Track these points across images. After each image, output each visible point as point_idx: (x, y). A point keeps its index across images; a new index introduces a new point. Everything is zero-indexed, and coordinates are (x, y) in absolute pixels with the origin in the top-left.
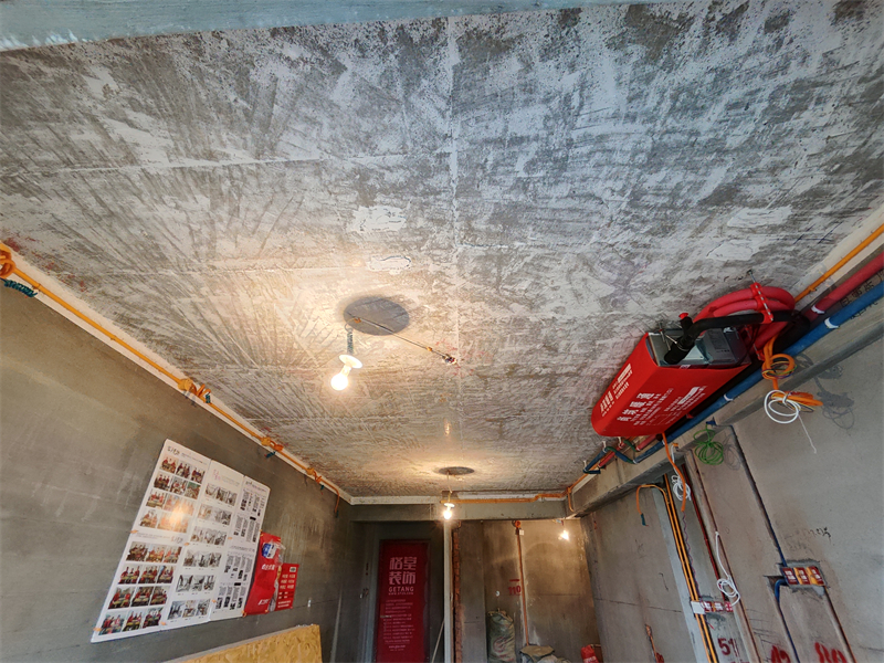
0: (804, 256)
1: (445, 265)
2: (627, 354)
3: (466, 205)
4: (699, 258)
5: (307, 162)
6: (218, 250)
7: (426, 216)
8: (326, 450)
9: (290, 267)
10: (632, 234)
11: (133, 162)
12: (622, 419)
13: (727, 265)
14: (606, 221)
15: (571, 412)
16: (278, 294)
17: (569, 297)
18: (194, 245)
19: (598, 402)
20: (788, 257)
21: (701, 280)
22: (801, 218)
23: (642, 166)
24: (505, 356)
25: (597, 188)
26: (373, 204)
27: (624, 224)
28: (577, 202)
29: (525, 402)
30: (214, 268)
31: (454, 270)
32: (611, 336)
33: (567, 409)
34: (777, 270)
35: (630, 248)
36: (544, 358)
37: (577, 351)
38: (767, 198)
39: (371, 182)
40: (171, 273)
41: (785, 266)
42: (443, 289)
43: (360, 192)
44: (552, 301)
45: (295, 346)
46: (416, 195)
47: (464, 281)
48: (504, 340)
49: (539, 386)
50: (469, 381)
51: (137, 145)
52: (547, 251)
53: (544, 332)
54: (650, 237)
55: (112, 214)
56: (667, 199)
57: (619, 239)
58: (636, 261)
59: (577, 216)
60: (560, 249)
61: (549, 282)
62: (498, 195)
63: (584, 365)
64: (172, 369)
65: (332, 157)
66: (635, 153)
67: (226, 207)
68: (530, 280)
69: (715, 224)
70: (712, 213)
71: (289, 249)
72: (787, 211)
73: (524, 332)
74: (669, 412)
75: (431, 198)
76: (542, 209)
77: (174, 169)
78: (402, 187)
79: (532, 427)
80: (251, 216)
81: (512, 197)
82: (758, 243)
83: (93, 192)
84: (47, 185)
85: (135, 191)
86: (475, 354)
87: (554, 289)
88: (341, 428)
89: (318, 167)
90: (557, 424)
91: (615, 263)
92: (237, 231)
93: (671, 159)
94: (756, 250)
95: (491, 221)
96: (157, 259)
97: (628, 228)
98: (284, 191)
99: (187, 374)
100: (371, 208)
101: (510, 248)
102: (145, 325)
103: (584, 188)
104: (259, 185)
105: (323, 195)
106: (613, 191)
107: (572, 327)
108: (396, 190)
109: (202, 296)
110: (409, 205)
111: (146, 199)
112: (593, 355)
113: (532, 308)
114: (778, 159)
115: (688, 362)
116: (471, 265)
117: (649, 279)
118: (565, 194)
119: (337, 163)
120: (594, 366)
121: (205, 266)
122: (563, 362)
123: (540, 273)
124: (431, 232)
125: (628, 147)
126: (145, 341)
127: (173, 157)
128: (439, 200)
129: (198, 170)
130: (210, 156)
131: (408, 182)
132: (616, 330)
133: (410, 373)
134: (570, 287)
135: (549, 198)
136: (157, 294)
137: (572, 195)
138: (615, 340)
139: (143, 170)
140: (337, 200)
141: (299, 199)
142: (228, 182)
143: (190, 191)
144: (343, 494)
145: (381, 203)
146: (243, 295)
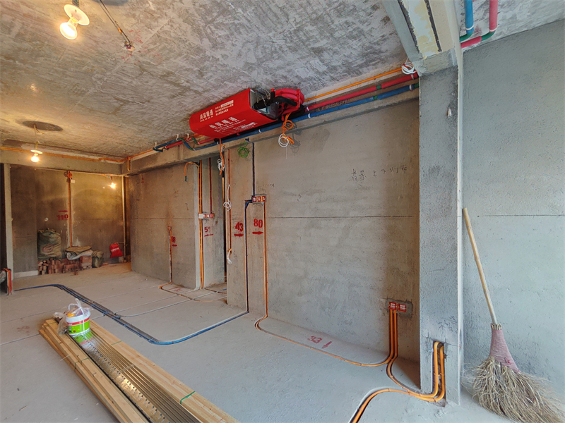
0: (315, 86)
4: (292, 68)
10: (284, 43)
14: (281, 30)
17: (235, 53)
19: (199, 113)
20: (312, 84)
22: (325, 73)
23: (311, 20)
24: (171, 65)
25: (292, 14)
27: (285, 36)
28: (280, 13)
29: (155, 97)
32: (234, 82)
33: (176, 110)
34: (306, 87)
35: (278, 48)
36: (192, 77)
37: (212, 82)
38: (325, 60)
41: (309, 87)
44: (226, 50)
49: (174, 91)
50: (129, 67)
53: (207, 63)
54: (287, 49)
56: (305, 39)
57: (278, 41)
58: (274, 55)
59: (275, 19)
60: (254, 28)
63: (208, 91)
66: (315, 12)
68: (227, 32)
69: (307, 59)
70: (311, 54)
72: (325, 68)
74: (234, 130)
79: (144, 113)
82: (311, 74)
87: (233, 45)
90: (161, 116)
91: (267, 50)
93: (320, 25)
94: (308, 76)
97: (285, 39)
103: (288, 10)
106: (295, 20)
107: (222, 68)
112: (216, 87)
113: (213, 47)
114: (339, 50)
115: (260, 111)
117: (271, 65)
118: (280, 6)
120: (213, 93)
122: (200, 84)
123: (235, 33)
125: (315, 8)
134: (241, 48)
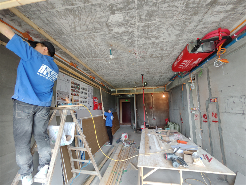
0: (235, 19)
1: (134, 29)
2: (182, 49)
3: (139, 12)
4: (205, 21)
5: (97, 4)
6: (76, 30)
7: (129, 16)
8: (105, 78)
9: (94, 33)
10: (186, 16)
11: (54, 8)
12: (179, 67)
13: (213, 22)
14: (178, 13)
15: (167, 66)
16: (91, 40)
17: (167, 35)
18: (70, 29)
19: (174, 63)
20: (231, 19)
21: (205, 27)
22: (235, 8)
24: (150, 52)
25: (176, 4)
26: (114, 14)
27: (183, 13)
28: (170, 8)
29: (155, 64)
30: (76, 34)
31: (136, 30)
32: (178, 45)
33: (166, 65)
34: (227, 23)
35: (185, 20)
36: (160, 52)
37: (169, 50)
38: (226, 3)
39: (114, 8)
40: (65, 36)
41: (230, 22)
42: (133, 35)
43: (111, 11)
44: (162, 37)
45: (96, 53)
46: (126, 10)
47: (139, 33)
48: (149, 48)
49: (158, 59)
50: (140, 59)
51: (55, 4)
52: (161, 23)
53: (160, 45)
54: (191, 16)
55: (50, 23)
56: (196, 5)
57: (182, 18)
58: (186, 24)
59: (170, 12)
60: (165, 22)
61: (162, 31)
62: (148, 8)
63: (171, 53)
64: (67, 60)
65: (104, 2)
67: (78, 18)
68: (156, 31)
69: (210, 11)
71: (94, 28)
73: (155, 45)
74: (192, 65)
75: (130, 11)
76: (160, 11)
77: (64, 9)
78: (122, 8)
79: (156, 70)
80: (84, 20)
81: (152, 8)
82: (222, 16)
83: (45, 17)
84: (34, 16)
85: (55, 16)
86: (142, 52)
87: (163, 33)
88: (108, 72)
89: (100, 5)
90: (163, 69)
91: (180, 25)
92: (81, 25)
94: (222, 18)
95: (146, 16)
96: (62, 33)
97: (184, 14)
98: (92, 13)
99: (71, 61)
100: (114, 15)
101: (151, 23)
102: (60, 50)
103: (172, 4)
104: (85, 12)
105: (101, 13)
106: (181, 4)
107: (168, 43)
108: (120, 9)
109: (73, 42)
110: (124, 13)
111: (58, 18)
112: (173, 50)
113: (157, 39)
115: (197, 52)
116: (140, 28)
117: (190, 28)
118: (167, 6)
119: (105, 3)
120: (173, 53)
121: (73, 34)
122: (165, 53)
123: (159, 29)
124: (130, 20)
126: (60, 54)
127: (63, 6)
128: (132, 11)
129: (70, 9)
130: (73, 5)
131: (124, 7)
132: (180, 43)
133: (125, 58)
134: (167, 32)
135: (162, 8)
136: (63, 42)
137: (169, 6)
138: (179, 46)
139: (57, 10)
140: (105, 14)
141: (96, 15)
142: (77, 11)
143: (68, 15)
144: (109, 88)
145: (117, 13)
146: (83, 41)
